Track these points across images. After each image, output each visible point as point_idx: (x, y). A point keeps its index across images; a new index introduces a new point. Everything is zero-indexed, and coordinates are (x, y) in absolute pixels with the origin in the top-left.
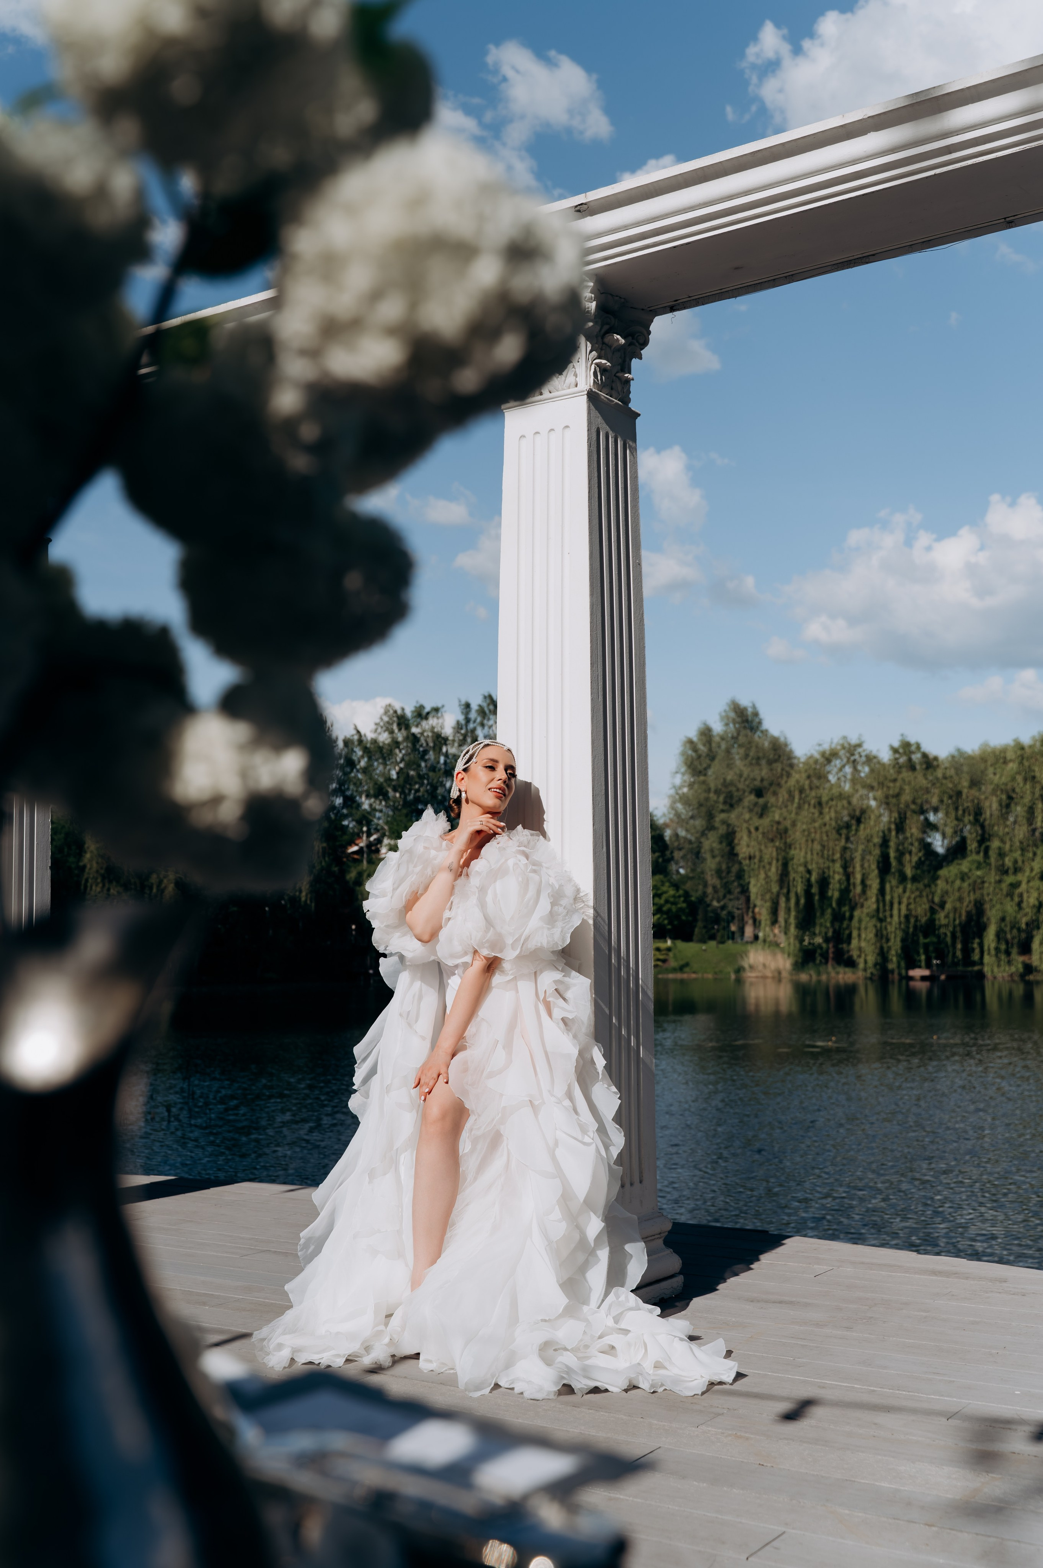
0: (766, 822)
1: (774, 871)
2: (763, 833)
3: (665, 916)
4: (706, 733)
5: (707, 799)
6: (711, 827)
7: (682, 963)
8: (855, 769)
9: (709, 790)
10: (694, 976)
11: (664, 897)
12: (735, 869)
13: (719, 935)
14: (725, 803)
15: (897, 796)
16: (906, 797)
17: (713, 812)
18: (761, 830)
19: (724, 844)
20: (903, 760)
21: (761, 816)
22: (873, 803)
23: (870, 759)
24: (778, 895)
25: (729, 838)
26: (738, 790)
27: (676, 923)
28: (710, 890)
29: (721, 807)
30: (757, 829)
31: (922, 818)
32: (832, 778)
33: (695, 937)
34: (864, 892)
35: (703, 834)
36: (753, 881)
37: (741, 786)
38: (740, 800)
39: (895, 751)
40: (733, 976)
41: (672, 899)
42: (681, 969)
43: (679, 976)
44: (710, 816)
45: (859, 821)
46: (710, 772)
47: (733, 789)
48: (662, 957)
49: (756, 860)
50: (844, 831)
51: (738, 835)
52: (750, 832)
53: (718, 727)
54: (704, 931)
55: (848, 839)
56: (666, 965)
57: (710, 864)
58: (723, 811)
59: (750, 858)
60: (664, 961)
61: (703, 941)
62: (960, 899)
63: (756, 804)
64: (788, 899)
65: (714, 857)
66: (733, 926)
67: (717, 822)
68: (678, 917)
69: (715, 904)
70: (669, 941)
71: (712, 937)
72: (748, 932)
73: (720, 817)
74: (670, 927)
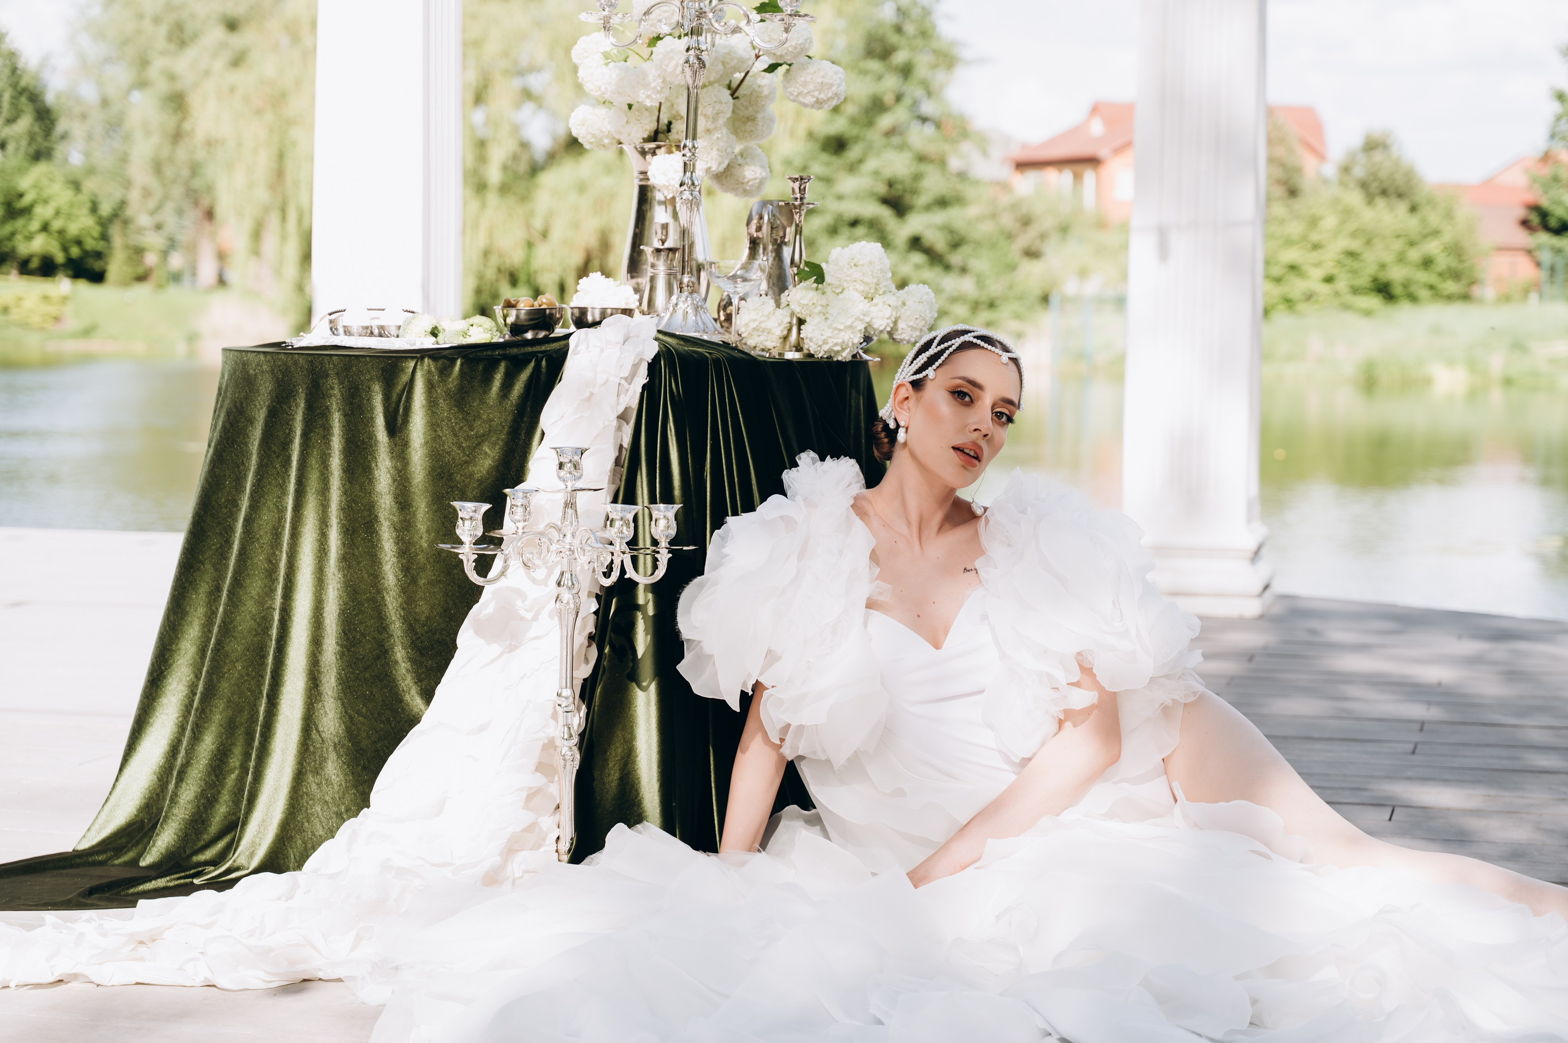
0: (242, 78)
3: (56, 239)
6: (142, 84)
7: (89, 323)
9: (140, 16)
10: (110, 345)
11: (54, 205)
13: (155, 277)
15: (479, 44)
16: (494, 46)
18: (240, 93)
19: (168, 114)
21: (238, 67)
24: (266, 210)
27: (75, 252)
28: (134, 196)
30: (232, 90)
33: (110, 278)
36: (222, 183)
40: (181, 349)
41: (67, 211)
42: (88, 332)
43: (83, 345)
44: (144, 63)
48: (53, 310)
49: (229, 147)
51: (195, 99)
54: (125, 268)
56: (60, 327)
57: (142, 150)
60: (57, 319)
61: (125, 283)
62: (576, 226)
64: (284, 218)
66: (176, 261)
67: (154, 72)
68: (79, 242)
69: (144, 220)
70: (63, 285)
71: (142, 278)
72: (207, 270)
73: (158, 64)
74: (60, 258)
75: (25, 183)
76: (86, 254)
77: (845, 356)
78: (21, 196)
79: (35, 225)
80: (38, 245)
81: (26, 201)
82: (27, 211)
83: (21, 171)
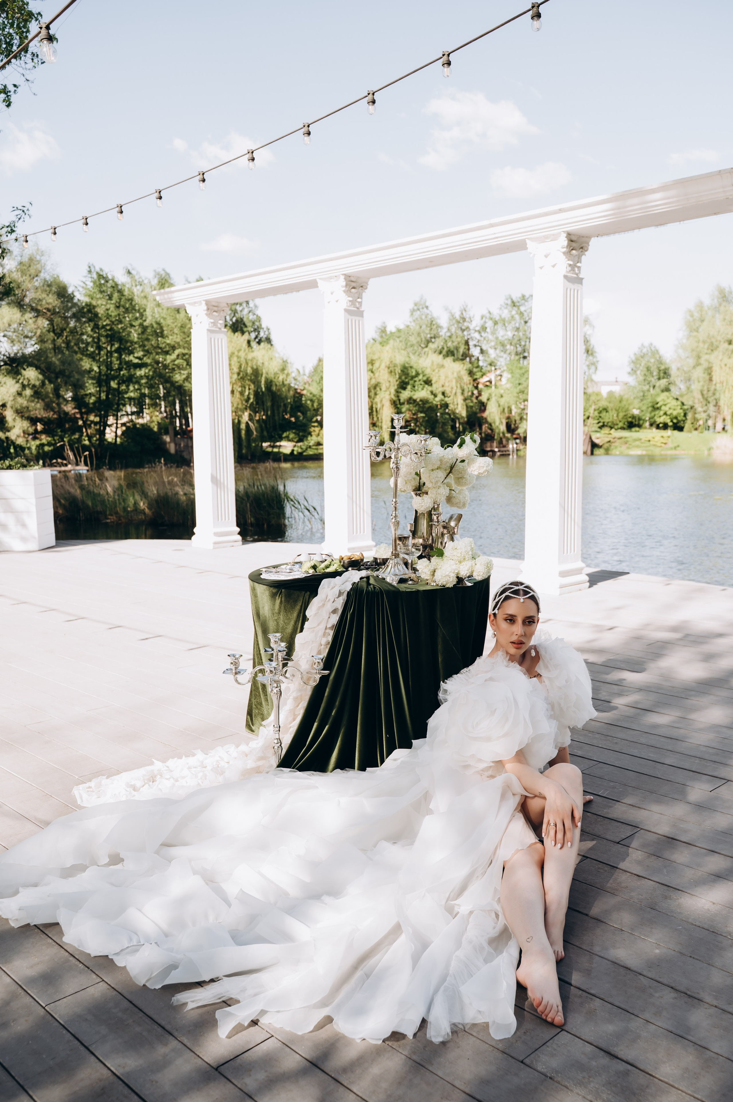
2: (730, 368)
3: (668, 417)
4: (700, 306)
5: (697, 347)
6: (698, 364)
7: (676, 445)
10: (683, 452)
11: (668, 406)
12: (712, 388)
13: (700, 428)
14: (708, 349)
17: (701, 355)
18: (728, 366)
19: (706, 374)
21: (730, 357)
25: (709, 371)
26: (717, 341)
27: (675, 421)
28: (696, 401)
29: (706, 351)
30: (726, 365)
33: (685, 429)
35: (694, 367)
36: (722, 397)
37: (719, 338)
38: (718, 347)
40: (706, 453)
41: (673, 407)
42: (675, 448)
43: (673, 452)
44: (699, 357)
46: (700, 330)
47: (713, 340)
48: (664, 441)
49: (725, 384)
51: (714, 369)
52: (721, 367)
53: (707, 301)
54: (691, 426)
56: (667, 446)
57: (696, 387)
58: (706, 354)
59: (722, 383)
60: (665, 444)
61: (690, 431)
63: (727, 350)
65: (699, 382)
66: (710, 423)
67: (702, 361)
68: (676, 418)
69: (699, 409)
70: (669, 432)
71: (696, 429)
72: (719, 426)
73: (704, 358)
74: (670, 424)
75: (658, 399)
76: (679, 422)
77: (450, 585)
78: (657, 403)
79: (662, 413)
80: (662, 419)
81: (658, 405)
82: (658, 408)
83: (658, 395)
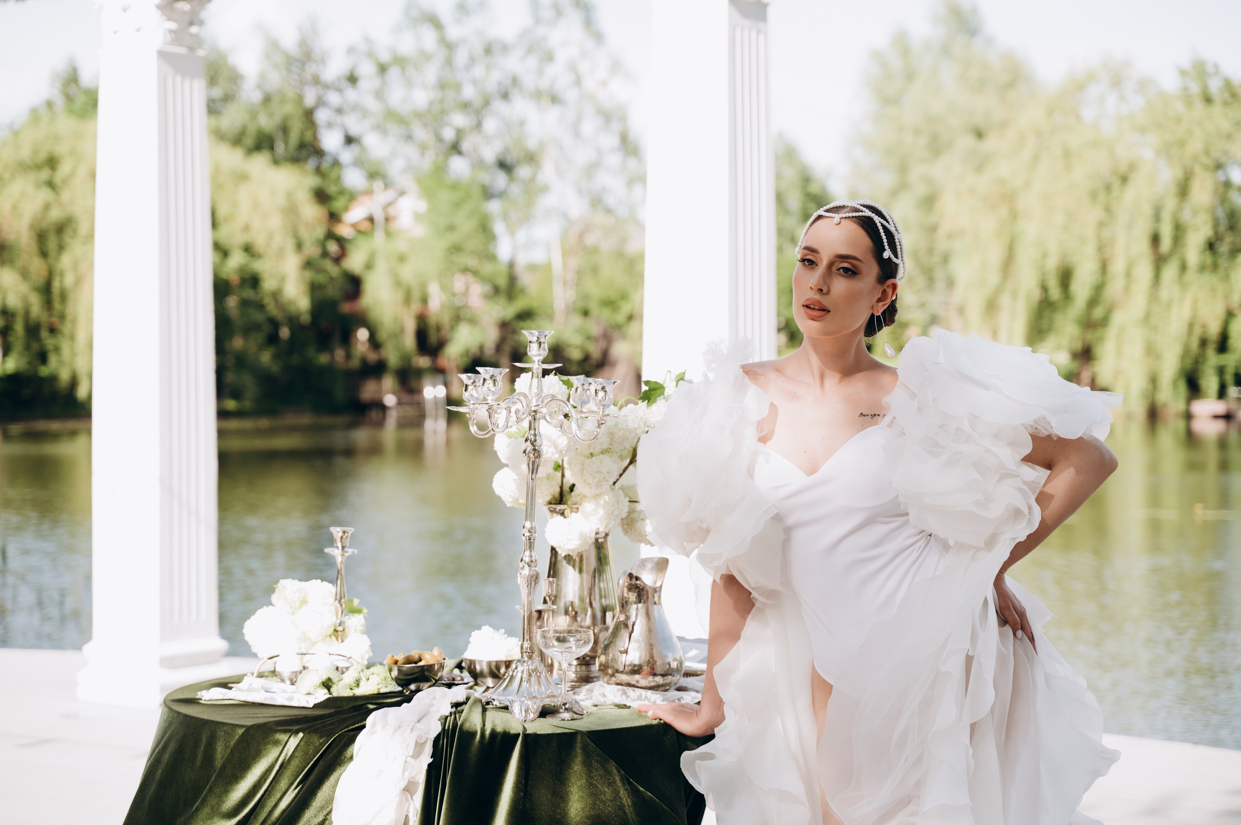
0: (985, 179)
1: (995, 255)
8: (1122, 98)
9: (903, 129)
15: (1182, 144)
16: (1195, 146)
20: (1195, 88)
22: (1148, 154)
23: (1143, 85)
24: (999, 289)
31: (1221, 176)
32: (1088, 114)
34: (1127, 289)
39: (1183, 73)
45: (1124, 179)
50: (1102, 197)
55: (1108, 210)
64: (1014, 294)
